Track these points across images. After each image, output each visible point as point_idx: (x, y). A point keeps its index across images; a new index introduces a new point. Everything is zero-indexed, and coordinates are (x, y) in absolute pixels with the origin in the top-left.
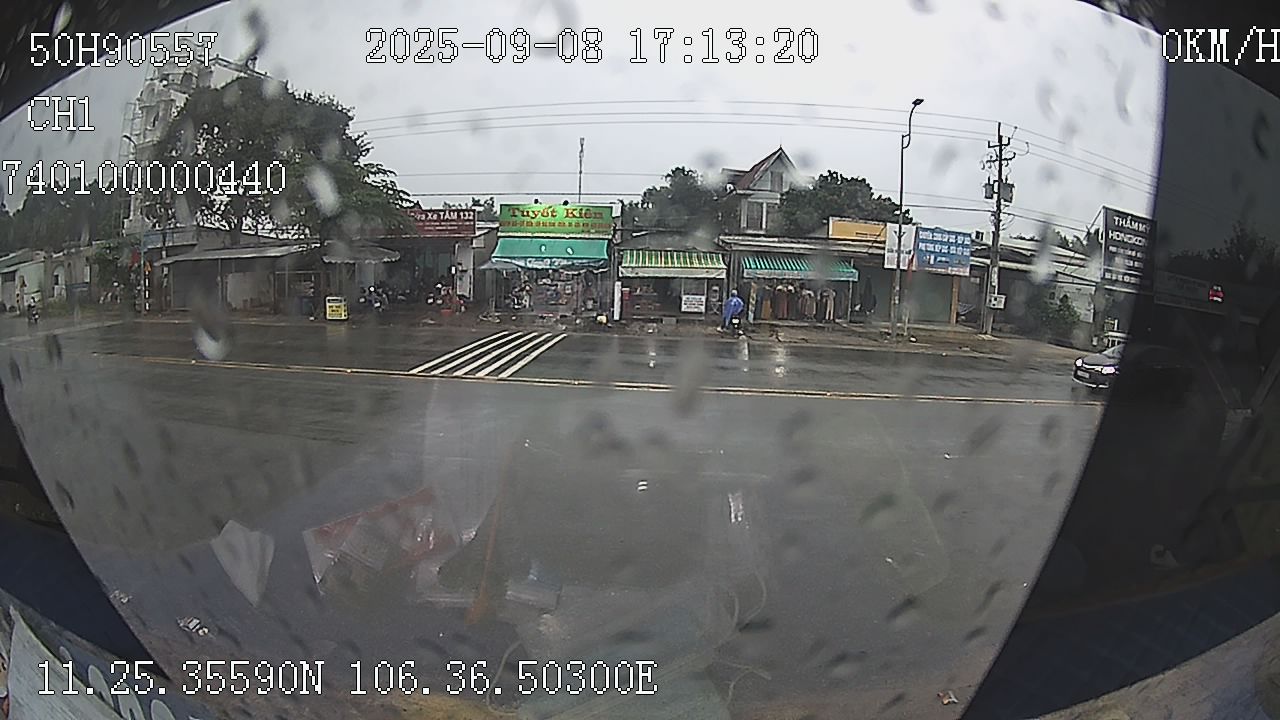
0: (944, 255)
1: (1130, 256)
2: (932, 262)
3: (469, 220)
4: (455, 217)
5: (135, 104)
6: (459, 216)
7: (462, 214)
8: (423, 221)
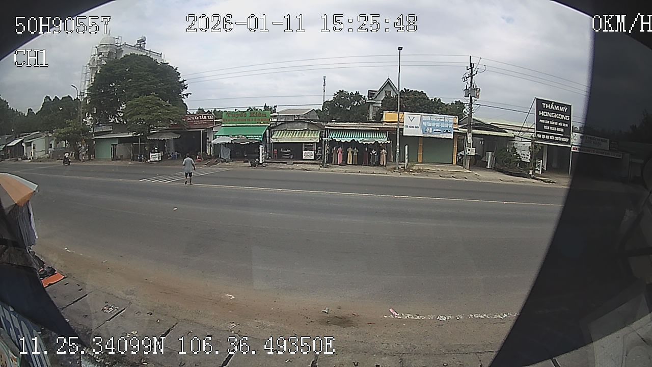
0: (438, 128)
1: (554, 125)
2: (431, 132)
3: (211, 119)
4: (205, 118)
5: (86, 66)
6: (207, 118)
7: (208, 117)
8: (192, 120)
